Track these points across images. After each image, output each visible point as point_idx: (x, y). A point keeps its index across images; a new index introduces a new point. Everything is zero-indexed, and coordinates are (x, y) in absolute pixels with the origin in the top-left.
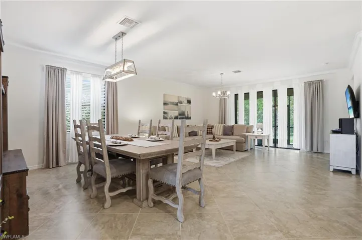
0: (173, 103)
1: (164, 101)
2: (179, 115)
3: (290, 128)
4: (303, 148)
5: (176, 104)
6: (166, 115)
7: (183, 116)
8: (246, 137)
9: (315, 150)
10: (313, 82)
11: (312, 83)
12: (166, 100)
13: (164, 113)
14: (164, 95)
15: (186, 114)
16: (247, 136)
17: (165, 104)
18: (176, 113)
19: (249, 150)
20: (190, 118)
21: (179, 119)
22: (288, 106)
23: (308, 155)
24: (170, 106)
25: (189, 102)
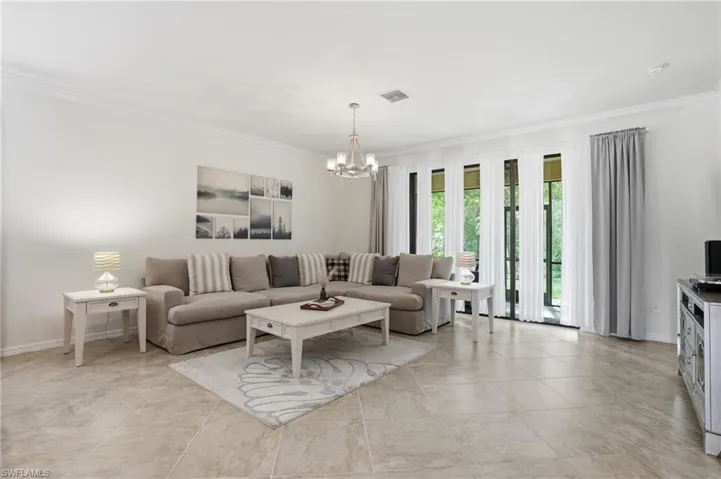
0: (231, 194)
1: (199, 186)
2: (253, 226)
3: (552, 264)
4: (587, 323)
5: (244, 197)
6: (204, 227)
7: (265, 231)
8: (426, 293)
9: (622, 332)
10: (615, 135)
11: (611, 137)
12: (204, 183)
13: (200, 220)
14: (200, 168)
15: (275, 225)
16: (431, 289)
17: (200, 194)
18: (244, 223)
19: (435, 330)
20: (288, 236)
21: (253, 237)
22: (548, 208)
23: (603, 348)
24: (220, 201)
25: (287, 192)
